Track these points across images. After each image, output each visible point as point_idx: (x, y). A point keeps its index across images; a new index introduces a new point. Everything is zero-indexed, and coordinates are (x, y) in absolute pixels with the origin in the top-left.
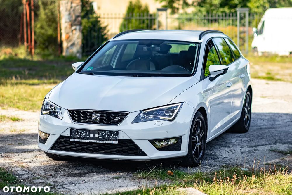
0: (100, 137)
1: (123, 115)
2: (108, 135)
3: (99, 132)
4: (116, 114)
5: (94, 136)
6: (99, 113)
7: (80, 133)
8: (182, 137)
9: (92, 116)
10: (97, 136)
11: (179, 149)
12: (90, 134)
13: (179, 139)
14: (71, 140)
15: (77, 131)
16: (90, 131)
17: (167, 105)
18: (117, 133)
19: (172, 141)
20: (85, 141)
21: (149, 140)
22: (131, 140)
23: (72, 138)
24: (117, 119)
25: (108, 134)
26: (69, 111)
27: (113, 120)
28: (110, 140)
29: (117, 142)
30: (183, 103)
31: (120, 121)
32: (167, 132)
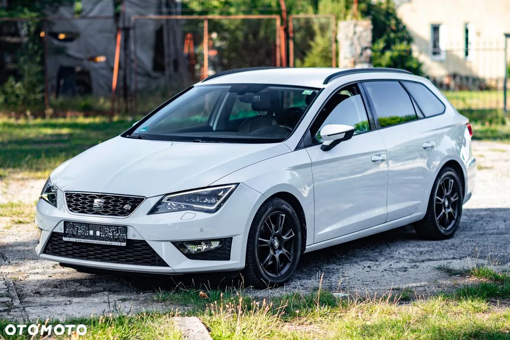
0: (103, 235)
1: (136, 201)
2: (113, 233)
3: (101, 227)
4: (126, 199)
5: (95, 233)
6: (104, 198)
7: (77, 228)
8: (231, 238)
9: (93, 202)
10: (98, 233)
11: (228, 258)
12: (89, 231)
13: (226, 243)
14: (65, 239)
15: (73, 225)
16: (88, 226)
17: (208, 187)
18: (125, 229)
19: (215, 245)
20: (83, 241)
21: (172, 242)
22: (144, 241)
23: (65, 235)
24: (127, 207)
25: (114, 231)
26: (66, 194)
27: (122, 208)
28: (116, 240)
29: (124, 244)
30: (238, 184)
31: (131, 211)
32: (202, 230)
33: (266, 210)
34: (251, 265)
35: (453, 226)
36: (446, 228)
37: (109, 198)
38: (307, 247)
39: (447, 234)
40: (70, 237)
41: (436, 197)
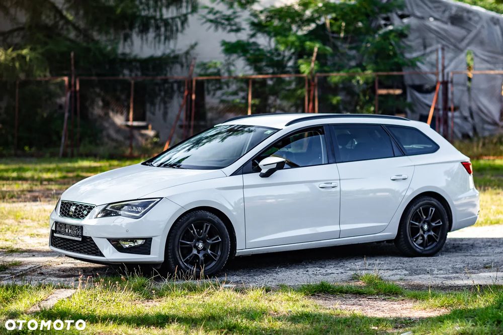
0: (72, 232)
1: (90, 208)
2: (76, 231)
3: (71, 226)
4: (86, 207)
5: (68, 231)
7: (61, 227)
8: (152, 238)
10: (70, 231)
11: (148, 252)
12: (66, 229)
13: (148, 241)
15: (59, 225)
16: (66, 226)
17: (138, 199)
18: (81, 228)
19: (140, 242)
20: (64, 236)
21: (107, 239)
22: (91, 238)
23: (55, 232)
24: (85, 212)
26: (62, 203)
29: (80, 239)
30: (162, 198)
31: (86, 215)
32: (127, 231)
33: (188, 219)
34: (171, 260)
35: (434, 247)
36: (424, 248)
37: (78, 206)
38: (237, 251)
39: (425, 253)
40: (58, 233)
41: (409, 221)
